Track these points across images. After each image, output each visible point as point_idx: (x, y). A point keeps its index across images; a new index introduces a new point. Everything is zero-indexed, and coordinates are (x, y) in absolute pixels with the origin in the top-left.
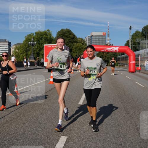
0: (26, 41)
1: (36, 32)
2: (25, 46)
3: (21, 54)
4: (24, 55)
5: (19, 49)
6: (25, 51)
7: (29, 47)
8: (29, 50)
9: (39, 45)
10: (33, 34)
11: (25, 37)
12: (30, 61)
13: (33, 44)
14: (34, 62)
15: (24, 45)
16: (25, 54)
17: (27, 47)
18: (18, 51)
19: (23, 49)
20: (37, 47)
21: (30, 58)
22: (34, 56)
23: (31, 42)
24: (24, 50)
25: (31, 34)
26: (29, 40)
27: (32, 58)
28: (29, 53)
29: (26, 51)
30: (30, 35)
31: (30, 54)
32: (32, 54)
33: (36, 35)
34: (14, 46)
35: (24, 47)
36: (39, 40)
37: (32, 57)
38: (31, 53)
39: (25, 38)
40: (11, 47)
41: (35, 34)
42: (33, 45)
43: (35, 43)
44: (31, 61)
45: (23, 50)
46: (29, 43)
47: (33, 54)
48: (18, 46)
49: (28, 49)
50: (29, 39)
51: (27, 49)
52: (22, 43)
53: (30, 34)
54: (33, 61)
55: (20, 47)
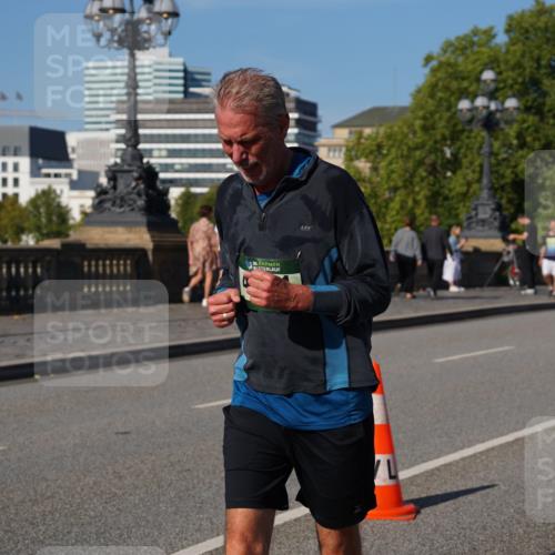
0: (432, 89)
1: (511, 18)
2: (425, 129)
3: (395, 189)
4: (416, 202)
5: (376, 151)
6: (422, 172)
7: (455, 136)
8: (455, 164)
9: (532, 119)
10: (489, 34)
11: (428, 59)
12: (469, 245)
13: (491, 114)
14: (498, 255)
15: (418, 123)
16: (422, 194)
17: (444, 138)
18: (375, 169)
19: (408, 157)
20: (520, 136)
21: (469, 224)
22: (499, 208)
23: (480, 102)
24: (421, 163)
25: (475, 32)
26: (454, 85)
27: (483, 222)
28: (455, 183)
29: (433, 170)
30: (464, 46)
31: (465, 196)
32: (485, 194)
33: (513, 42)
34: (343, 134)
35: (420, 137)
36: (535, 82)
37: (485, 213)
38: (469, 184)
39: (427, 70)
40: (320, 141)
41: (508, 31)
42: (490, 123)
43: (511, 103)
44: (477, 250)
45: (410, 165)
46: (464, 104)
47: (493, 189)
48: (367, 131)
49: (448, 153)
50: (458, 76)
51: (437, 150)
52: (403, 110)
53: (465, 38)
54: (495, 244)
55: (389, 136)
